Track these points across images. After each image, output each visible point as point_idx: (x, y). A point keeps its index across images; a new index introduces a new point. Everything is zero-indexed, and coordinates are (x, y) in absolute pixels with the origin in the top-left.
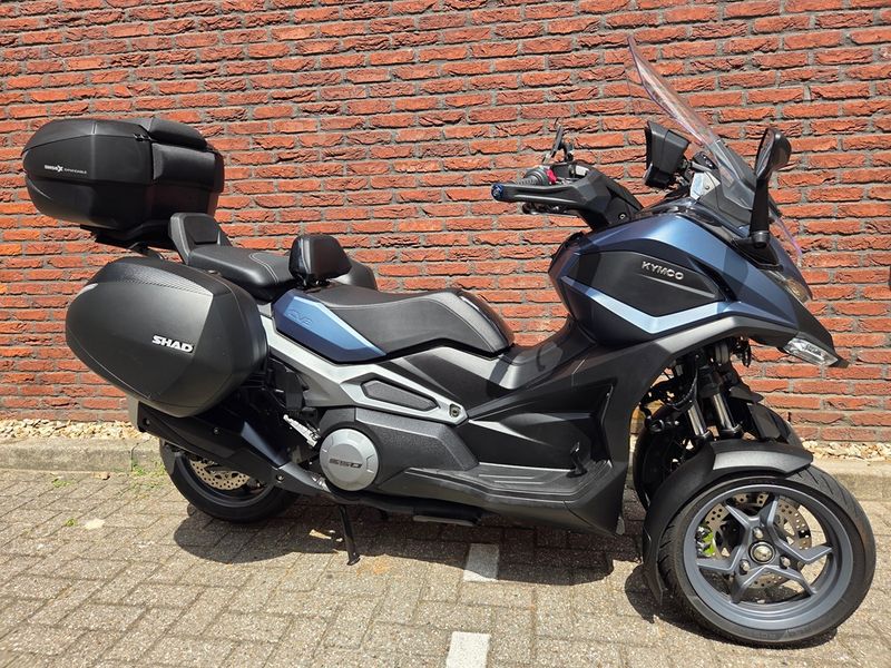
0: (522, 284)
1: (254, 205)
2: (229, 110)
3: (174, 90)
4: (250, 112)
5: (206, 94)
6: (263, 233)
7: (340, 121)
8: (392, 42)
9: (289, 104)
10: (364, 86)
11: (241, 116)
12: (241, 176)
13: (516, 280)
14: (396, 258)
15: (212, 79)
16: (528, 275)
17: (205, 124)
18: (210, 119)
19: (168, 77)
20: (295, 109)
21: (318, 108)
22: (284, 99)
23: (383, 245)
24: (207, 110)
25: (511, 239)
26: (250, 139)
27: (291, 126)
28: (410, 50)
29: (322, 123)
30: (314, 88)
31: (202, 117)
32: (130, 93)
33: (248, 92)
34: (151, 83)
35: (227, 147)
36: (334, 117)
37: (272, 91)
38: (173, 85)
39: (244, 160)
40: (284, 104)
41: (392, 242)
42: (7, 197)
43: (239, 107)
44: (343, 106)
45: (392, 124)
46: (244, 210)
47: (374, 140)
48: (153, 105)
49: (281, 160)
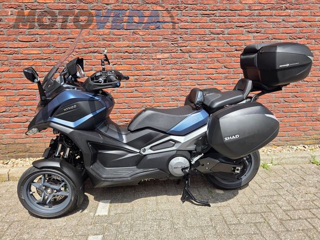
0: (315, 95)
1: (223, 67)
2: (218, 30)
3: (197, 21)
4: (226, 31)
5: (210, 23)
6: (226, 78)
7: (261, 36)
8: (284, 7)
9: (242, 29)
10: (271, 23)
11: (223, 33)
12: (220, 56)
13: (314, 94)
15: (213, 18)
16: (318, 92)
17: (208, 36)
18: (210, 33)
19: (195, 16)
20: (244, 31)
21: (253, 31)
22: (241, 27)
24: (210, 30)
25: (314, 80)
26: (225, 42)
27: (242, 37)
28: (290, 11)
29: (254, 37)
30: (253, 23)
31: (207, 33)
32: (178, 21)
33: (226, 23)
34: (188, 18)
35: (216, 45)
36: (258, 34)
37: (236, 23)
38: (197, 19)
39: (222, 50)
40: (240, 29)
42: (119, 63)
43: (223, 29)
44: (263, 30)
45: (280, 38)
46: (219, 69)
48: (188, 27)
49: (236, 50)
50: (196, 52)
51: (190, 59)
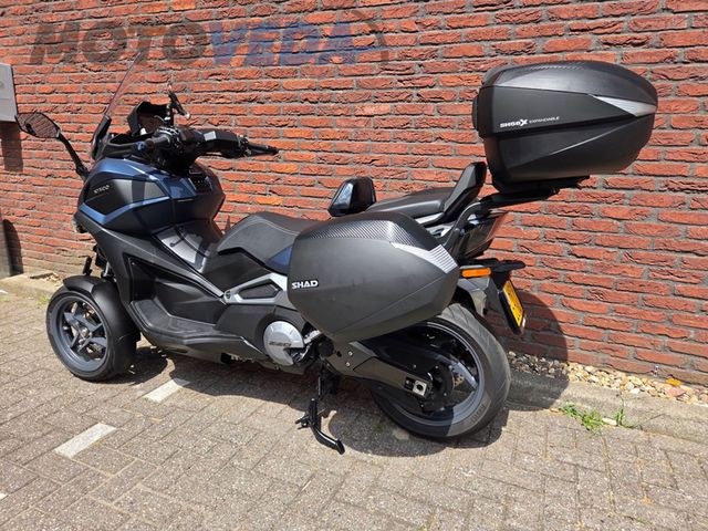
2: (517, 43)
3: (462, 24)
4: (540, 45)
5: (496, 27)
7: (648, 54)
9: (588, 36)
10: (687, 15)
11: (529, 50)
14: (684, 204)
15: (505, 11)
17: (488, 58)
18: (494, 53)
19: (458, 10)
20: (594, 41)
21: (623, 40)
22: (583, 30)
23: (671, 190)
24: (493, 43)
29: (625, 56)
30: (621, 19)
31: (486, 51)
32: (417, 27)
33: (542, 24)
34: (439, 17)
36: (640, 49)
37: (569, 23)
38: (461, 19)
40: (582, 36)
41: (683, 187)
43: (528, 41)
44: (655, 38)
47: (686, 75)
48: (438, 39)
50: (455, 100)
51: (438, 117)
